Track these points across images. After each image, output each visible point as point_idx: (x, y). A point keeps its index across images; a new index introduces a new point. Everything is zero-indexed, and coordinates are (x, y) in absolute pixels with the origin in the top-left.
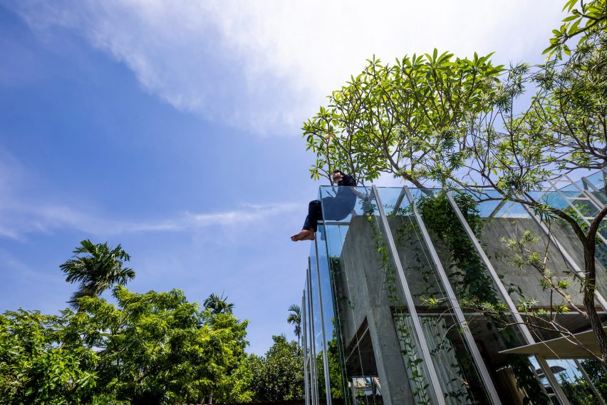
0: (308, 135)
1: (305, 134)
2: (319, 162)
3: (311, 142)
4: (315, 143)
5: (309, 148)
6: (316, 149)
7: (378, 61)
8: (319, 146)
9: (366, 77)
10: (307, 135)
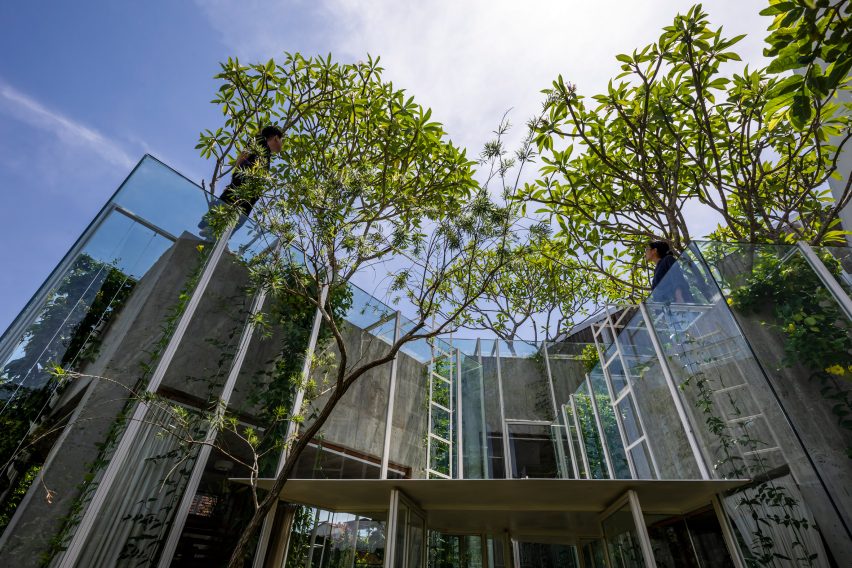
0: (227, 82)
1: (221, 76)
2: (224, 135)
3: (227, 96)
4: (233, 103)
5: (218, 102)
6: (230, 112)
7: (380, 69)
8: (237, 112)
9: (355, 76)
10: (224, 81)
